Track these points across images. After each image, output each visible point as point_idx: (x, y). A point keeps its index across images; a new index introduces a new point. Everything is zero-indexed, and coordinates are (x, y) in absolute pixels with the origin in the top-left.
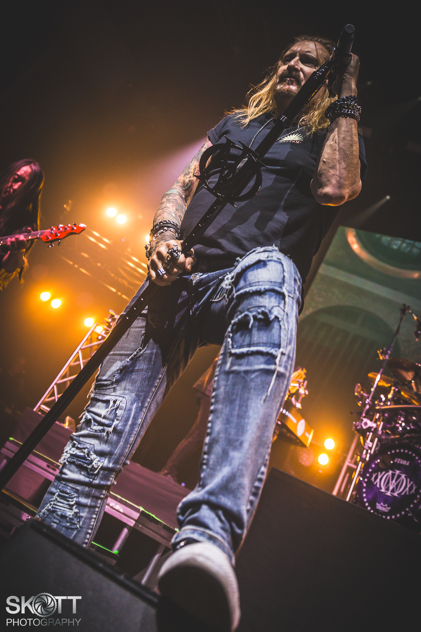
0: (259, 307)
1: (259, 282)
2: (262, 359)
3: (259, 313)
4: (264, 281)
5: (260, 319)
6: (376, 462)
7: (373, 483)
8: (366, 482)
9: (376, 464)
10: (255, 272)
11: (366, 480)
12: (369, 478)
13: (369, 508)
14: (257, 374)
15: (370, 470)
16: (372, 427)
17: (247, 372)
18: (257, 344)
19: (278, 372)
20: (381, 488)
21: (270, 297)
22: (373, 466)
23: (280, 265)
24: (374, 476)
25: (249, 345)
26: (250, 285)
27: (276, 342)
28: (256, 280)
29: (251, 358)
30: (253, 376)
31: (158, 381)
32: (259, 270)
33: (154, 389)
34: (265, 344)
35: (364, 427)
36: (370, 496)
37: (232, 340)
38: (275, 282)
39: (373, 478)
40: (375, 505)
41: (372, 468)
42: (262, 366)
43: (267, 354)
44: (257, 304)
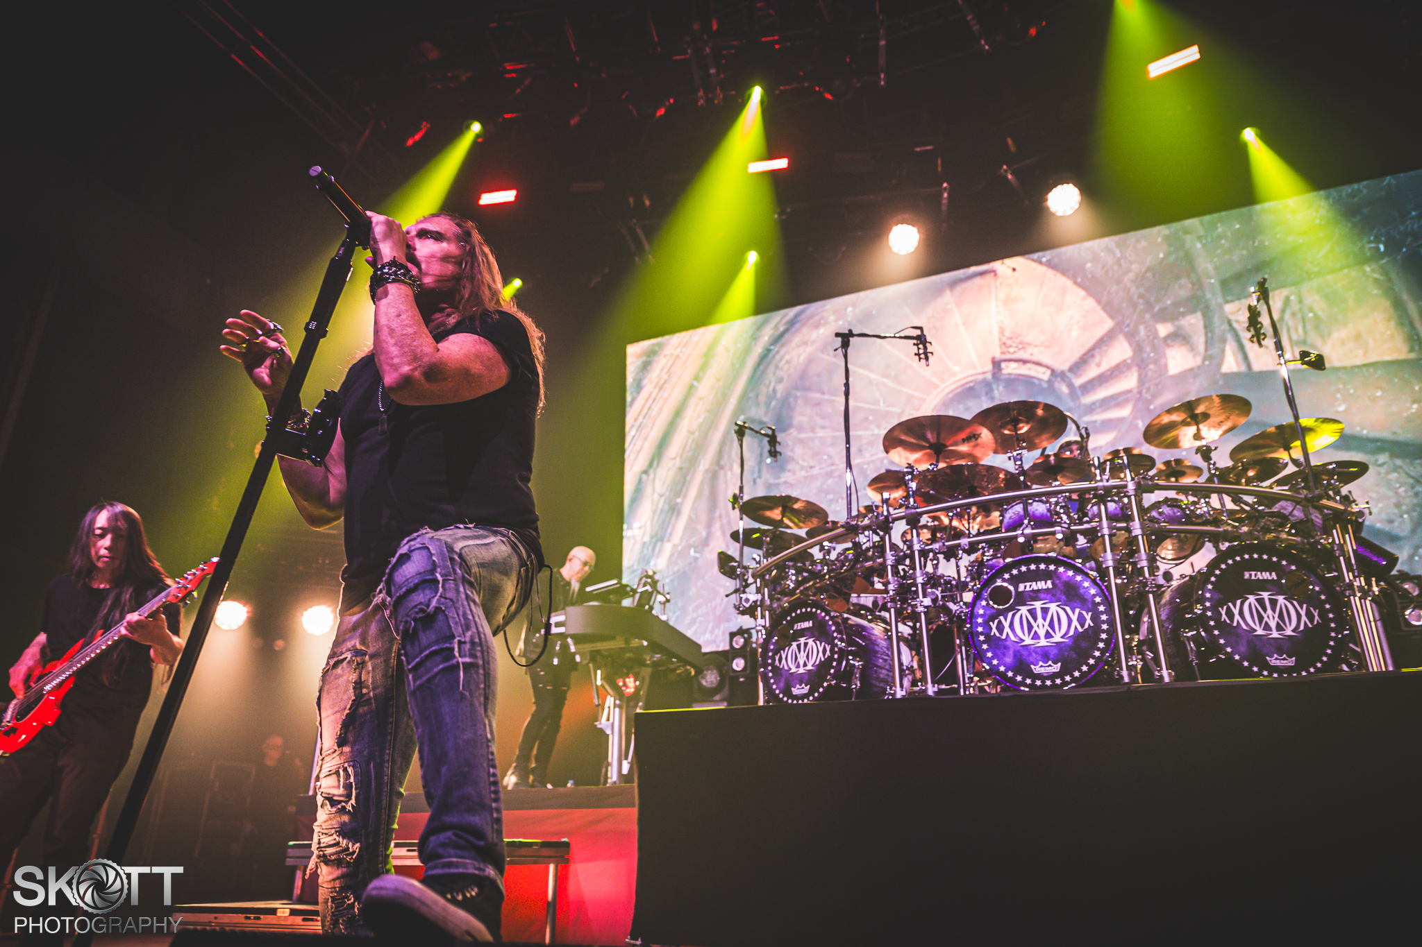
0: (416, 606)
1: (407, 580)
2: (438, 658)
3: (417, 613)
4: (412, 577)
5: (421, 618)
6: (774, 641)
7: (779, 667)
8: (771, 671)
9: (774, 644)
10: (401, 571)
11: (770, 668)
12: (773, 664)
13: (785, 699)
14: (439, 676)
15: (770, 654)
16: (757, 601)
17: (429, 681)
18: (429, 646)
19: (463, 663)
20: (790, 669)
21: (423, 590)
22: (772, 647)
23: (426, 551)
24: (777, 658)
25: (421, 652)
26: (400, 587)
27: (448, 634)
28: (404, 579)
29: (428, 664)
30: (436, 681)
31: (390, 726)
32: (404, 567)
33: (389, 738)
34: (436, 642)
35: (747, 605)
36: (782, 685)
37: (405, 657)
38: (425, 572)
39: (777, 663)
40: (791, 692)
41: (772, 650)
42: (441, 666)
43: (442, 650)
44: (413, 604)
